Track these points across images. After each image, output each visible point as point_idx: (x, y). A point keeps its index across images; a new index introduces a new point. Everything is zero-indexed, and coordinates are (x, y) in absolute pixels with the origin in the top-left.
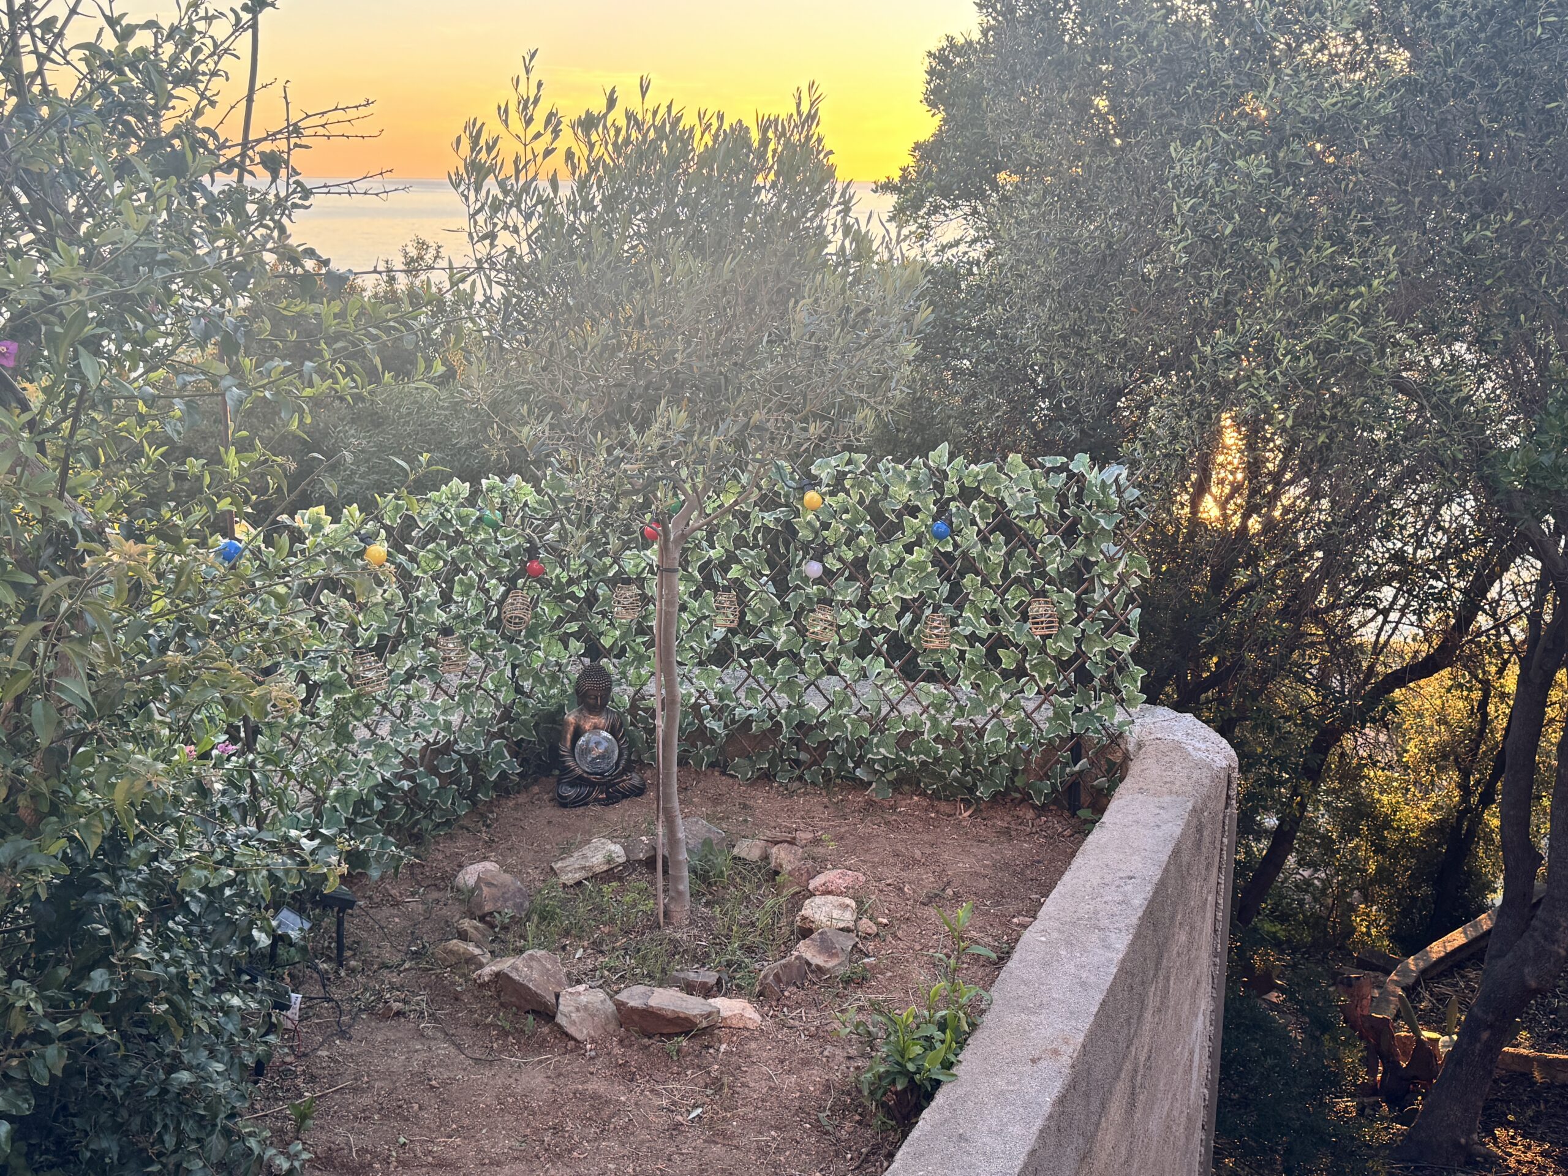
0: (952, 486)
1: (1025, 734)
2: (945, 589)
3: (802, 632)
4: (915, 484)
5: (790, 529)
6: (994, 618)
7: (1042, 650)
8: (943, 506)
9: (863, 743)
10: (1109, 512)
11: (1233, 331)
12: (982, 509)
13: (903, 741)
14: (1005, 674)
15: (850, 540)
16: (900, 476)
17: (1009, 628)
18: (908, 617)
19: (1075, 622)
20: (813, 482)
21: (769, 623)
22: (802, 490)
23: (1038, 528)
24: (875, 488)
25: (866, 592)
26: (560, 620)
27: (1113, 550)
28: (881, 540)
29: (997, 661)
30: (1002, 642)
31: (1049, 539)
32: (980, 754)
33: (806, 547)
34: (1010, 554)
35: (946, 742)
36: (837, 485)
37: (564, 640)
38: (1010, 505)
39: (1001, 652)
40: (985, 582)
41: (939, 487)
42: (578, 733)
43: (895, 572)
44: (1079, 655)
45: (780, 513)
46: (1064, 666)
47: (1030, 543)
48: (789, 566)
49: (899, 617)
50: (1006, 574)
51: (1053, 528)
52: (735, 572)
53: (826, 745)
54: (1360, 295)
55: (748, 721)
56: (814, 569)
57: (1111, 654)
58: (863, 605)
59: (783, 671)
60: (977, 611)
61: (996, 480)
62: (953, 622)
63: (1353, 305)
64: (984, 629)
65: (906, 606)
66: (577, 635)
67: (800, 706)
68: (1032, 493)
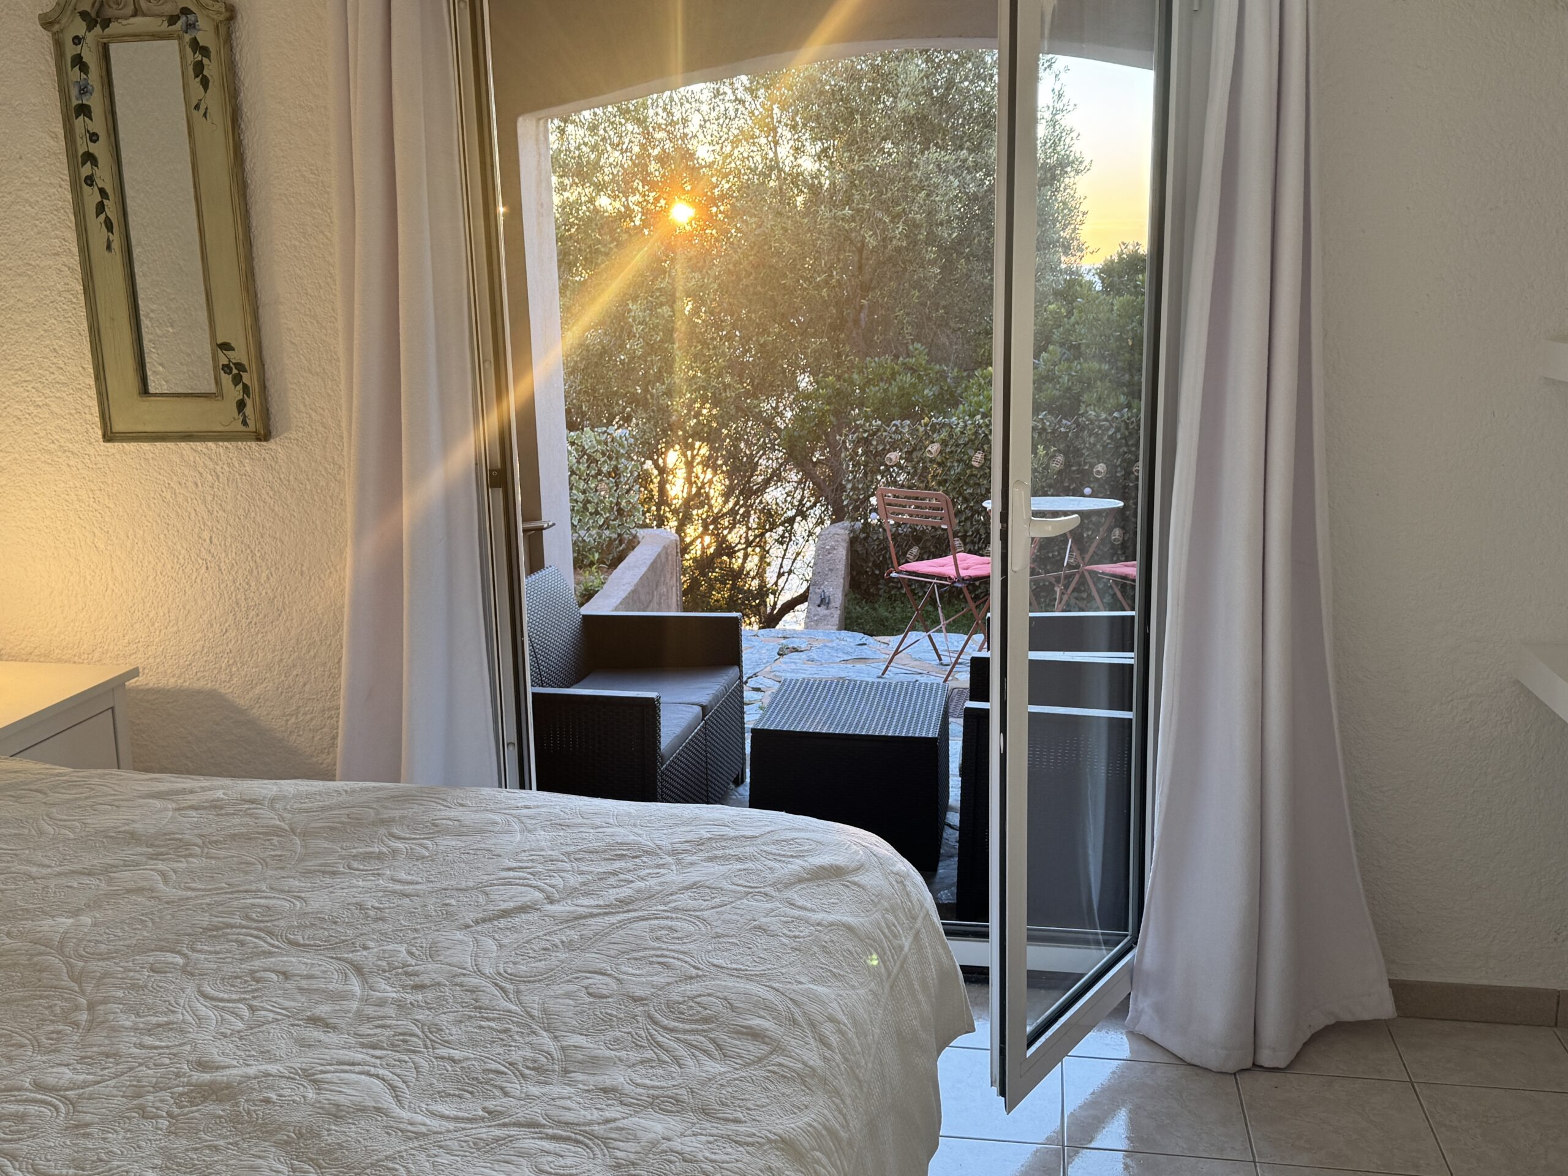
1: (600, 537)
6: (584, 492)
7: (604, 503)
10: (623, 447)
11: (663, 384)
17: (590, 495)
19: (616, 491)
23: (598, 456)
27: (626, 462)
29: (587, 509)
30: (589, 502)
31: (602, 459)
32: (584, 547)
34: (589, 466)
38: (586, 447)
39: (588, 505)
51: (603, 454)
54: (714, 366)
61: (581, 438)
63: (712, 371)
64: (581, 497)
68: (594, 442)
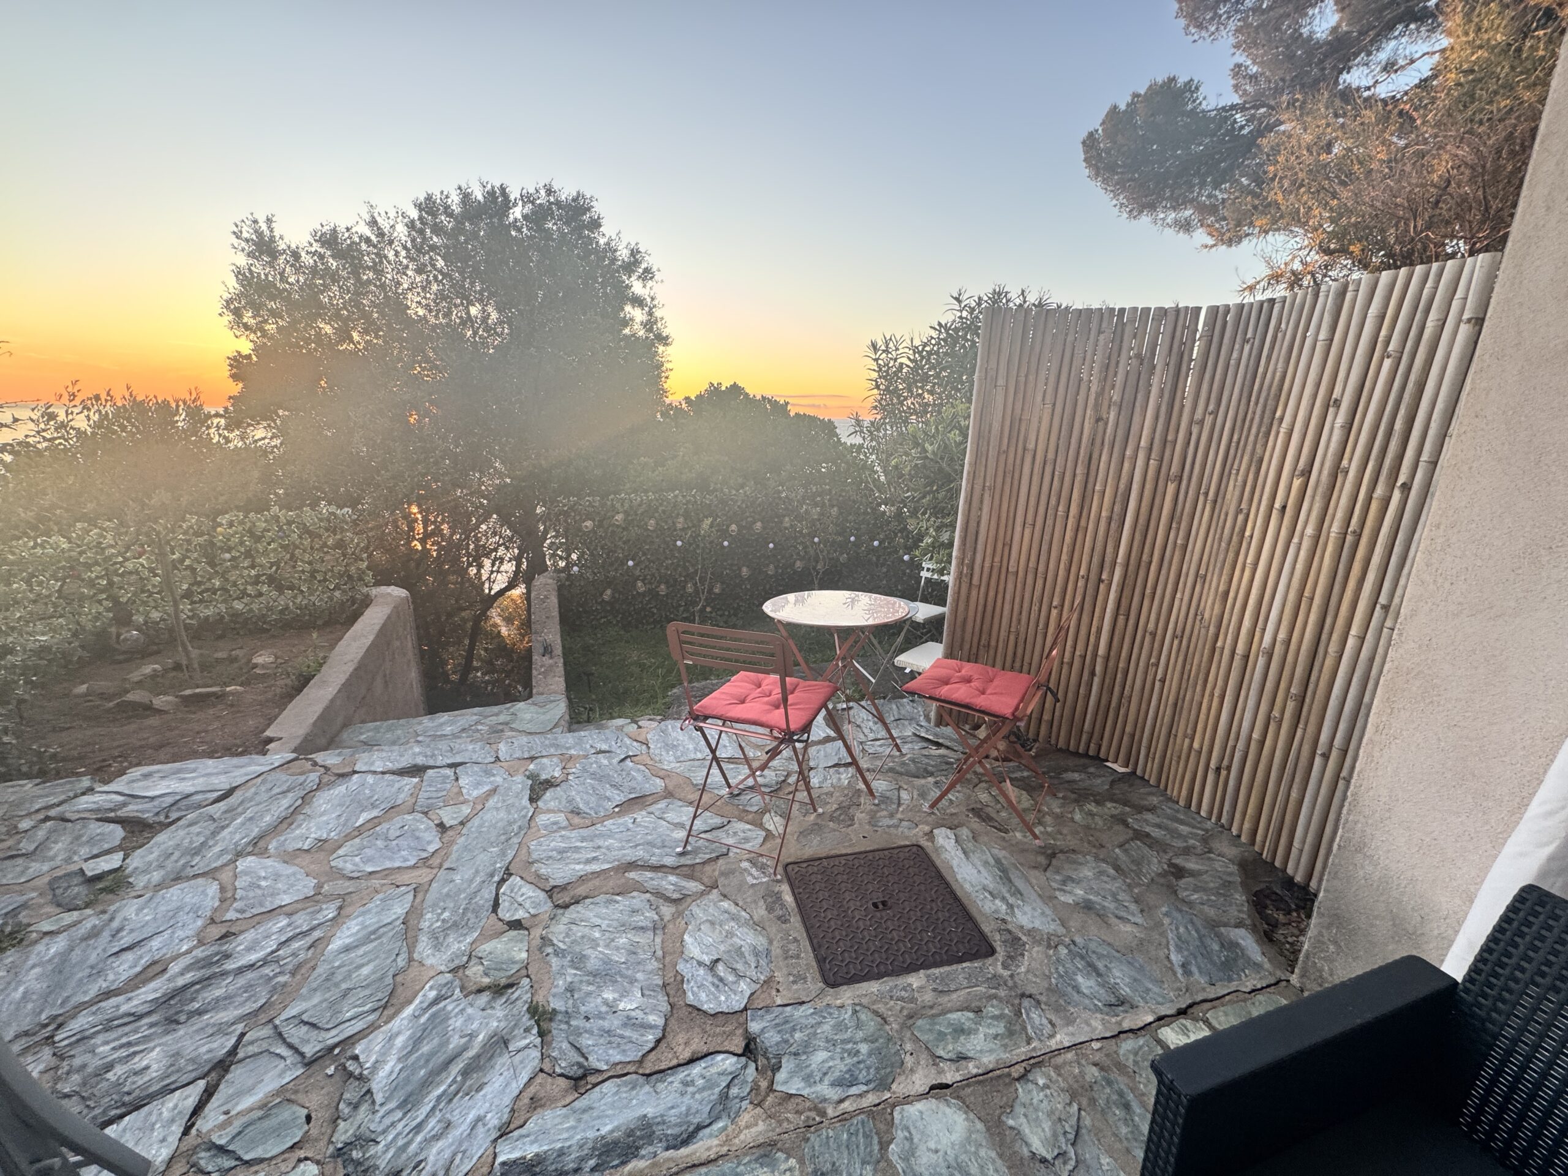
0: (283, 520)
2: (288, 556)
3: (227, 580)
4: (266, 521)
5: (212, 544)
6: (310, 563)
7: (332, 571)
8: (281, 529)
9: (264, 616)
12: (297, 527)
13: (282, 612)
14: (319, 581)
15: (242, 543)
16: (260, 519)
17: (317, 566)
18: (274, 568)
19: (343, 560)
20: (220, 525)
21: (209, 579)
22: (214, 528)
23: (321, 531)
24: (248, 525)
25: (253, 561)
26: (95, 594)
27: (351, 535)
28: (256, 543)
29: (315, 578)
30: (316, 571)
31: (326, 534)
32: (315, 610)
33: (221, 548)
34: (312, 541)
35: (300, 609)
36: (231, 524)
37: (100, 602)
38: (308, 525)
39: (316, 574)
40: (304, 551)
41: (277, 521)
42: (118, 635)
43: (266, 553)
44: (347, 571)
45: (206, 537)
46: (341, 576)
47: (320, 536)
48: (215, 557)
49: (270, 568)
50: (312, 548)
51: (327, 530)
52: (187, 562)
53: (247, 619)
55: (207, 618)
56: (227, 556)
57: (358, 569)
58: (253, 567)
59: (221, 596)
60: (302, 561)
61: (301, 517)
62: (294, 567)
64: (307, 567)
65: (272, 564)
66: (106, 599)
67: (232, 608)
68: (316, 520)
